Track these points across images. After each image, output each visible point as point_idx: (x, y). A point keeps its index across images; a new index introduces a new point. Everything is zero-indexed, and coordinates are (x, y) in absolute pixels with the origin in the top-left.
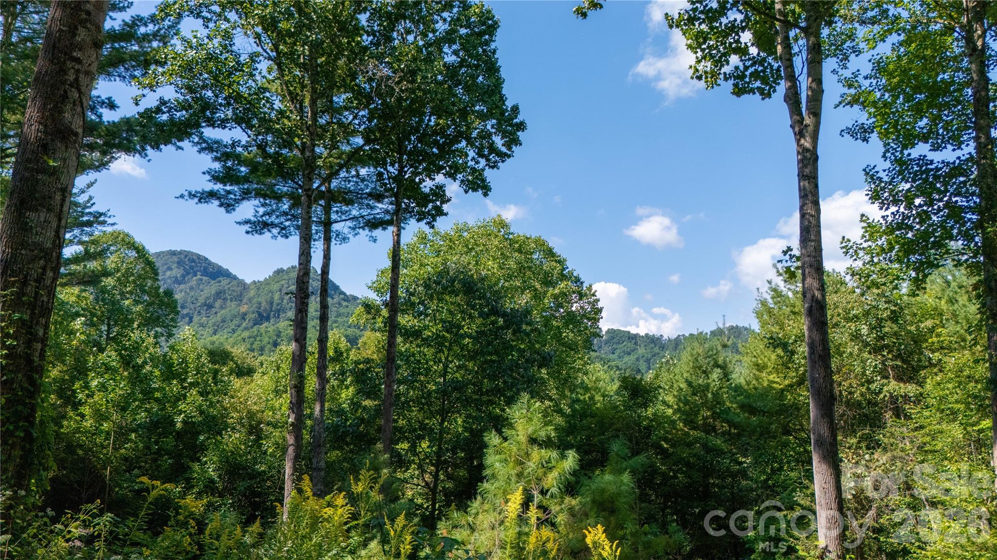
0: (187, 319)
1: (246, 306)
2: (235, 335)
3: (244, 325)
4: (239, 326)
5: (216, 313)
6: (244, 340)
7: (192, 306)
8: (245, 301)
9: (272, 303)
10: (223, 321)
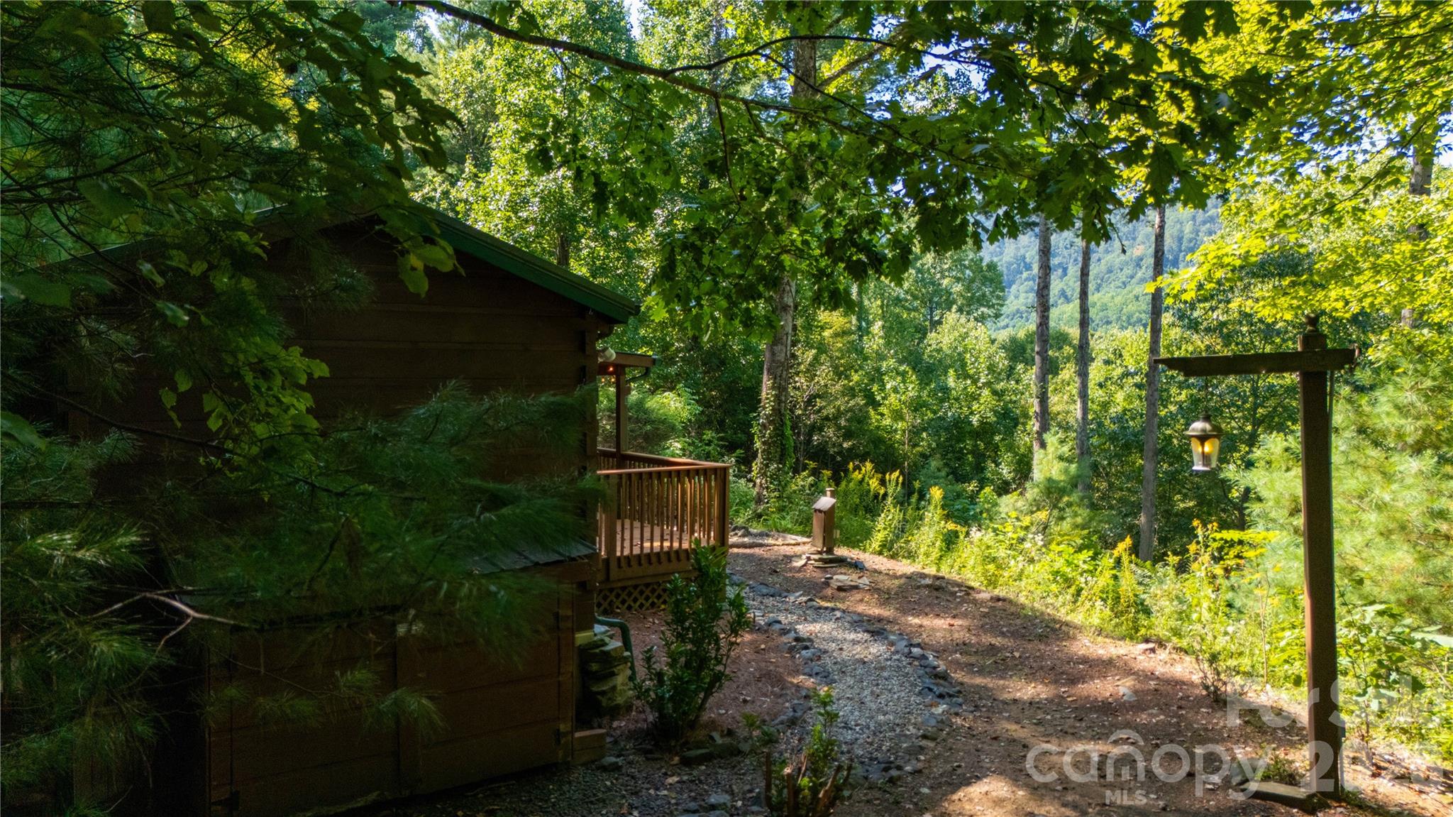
0: (1060, 271)
1: (1142, 247)
2: (1125, 291)
3: (1140, 275)
4: (1132, 277)
5: (1099, 260)
6: (1137, 298)
7: (1066, 253)
8: (1140, 239)
9: (1180, 239)
10: (1110, 271)
